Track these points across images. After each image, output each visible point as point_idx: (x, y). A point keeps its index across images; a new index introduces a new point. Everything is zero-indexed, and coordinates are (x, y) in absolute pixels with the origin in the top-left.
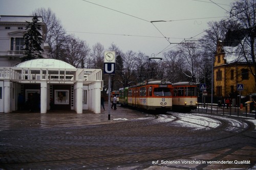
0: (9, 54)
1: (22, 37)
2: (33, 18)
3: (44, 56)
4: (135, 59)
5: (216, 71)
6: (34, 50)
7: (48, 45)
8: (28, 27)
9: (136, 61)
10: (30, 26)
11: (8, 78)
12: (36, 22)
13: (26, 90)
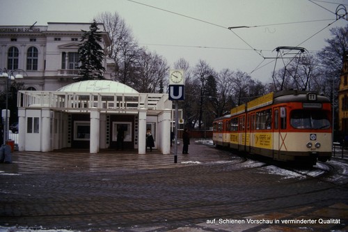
0: (59, 74)
1: (77, 51)
2: (90, 26)
3: (106, 76)
4: (232, 80)
5: (342, 96)
6: (93, 69)
7: (114, 62)
8: (84, 38)
9: (234, 83)
10: (87, 36)
11: (46, 105)
12: (95, 31)
13: (75, 122)
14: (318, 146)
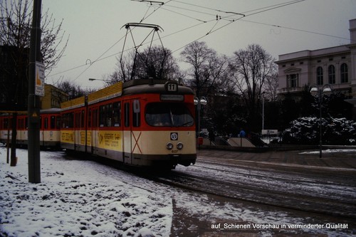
14: (180, 147)
